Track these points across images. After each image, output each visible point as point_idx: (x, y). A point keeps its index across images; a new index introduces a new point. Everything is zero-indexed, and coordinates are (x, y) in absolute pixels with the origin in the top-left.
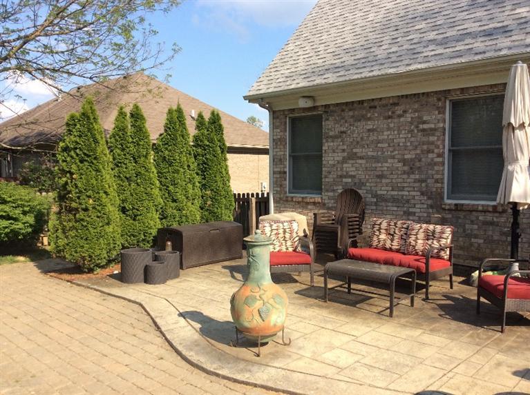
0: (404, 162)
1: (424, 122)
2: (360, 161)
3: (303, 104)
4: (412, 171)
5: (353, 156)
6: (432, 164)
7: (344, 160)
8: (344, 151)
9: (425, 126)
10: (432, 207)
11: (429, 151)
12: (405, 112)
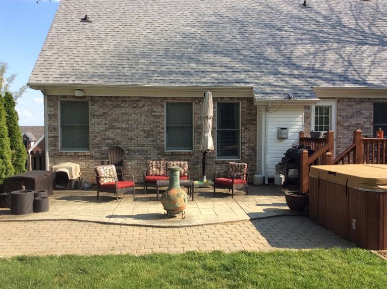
0: (144, 131)
1: (154, 112)
2: (118, 130)
3: (78, 94)
4: (148, 136)
5: (112, 127)
6: (159, 133)
7: (106, 130)
8: (106, 124)
9: (155, 114)
10: (159, 154)
11: (157, 127)
12: (144, 105)
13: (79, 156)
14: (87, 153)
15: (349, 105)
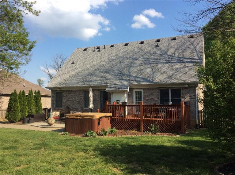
0: (77, 101)
1: (80, 95)
2: (70, 101)
3: (58, 90)
4: (78, 103)
5: (68, 100)
6: (82, 102)
7: (67, 101)
11: (81, 100)
12: (77, 93)
13: (59, 110)
14: (61, 108)
15: (148, 91)
